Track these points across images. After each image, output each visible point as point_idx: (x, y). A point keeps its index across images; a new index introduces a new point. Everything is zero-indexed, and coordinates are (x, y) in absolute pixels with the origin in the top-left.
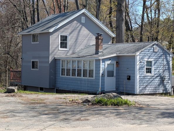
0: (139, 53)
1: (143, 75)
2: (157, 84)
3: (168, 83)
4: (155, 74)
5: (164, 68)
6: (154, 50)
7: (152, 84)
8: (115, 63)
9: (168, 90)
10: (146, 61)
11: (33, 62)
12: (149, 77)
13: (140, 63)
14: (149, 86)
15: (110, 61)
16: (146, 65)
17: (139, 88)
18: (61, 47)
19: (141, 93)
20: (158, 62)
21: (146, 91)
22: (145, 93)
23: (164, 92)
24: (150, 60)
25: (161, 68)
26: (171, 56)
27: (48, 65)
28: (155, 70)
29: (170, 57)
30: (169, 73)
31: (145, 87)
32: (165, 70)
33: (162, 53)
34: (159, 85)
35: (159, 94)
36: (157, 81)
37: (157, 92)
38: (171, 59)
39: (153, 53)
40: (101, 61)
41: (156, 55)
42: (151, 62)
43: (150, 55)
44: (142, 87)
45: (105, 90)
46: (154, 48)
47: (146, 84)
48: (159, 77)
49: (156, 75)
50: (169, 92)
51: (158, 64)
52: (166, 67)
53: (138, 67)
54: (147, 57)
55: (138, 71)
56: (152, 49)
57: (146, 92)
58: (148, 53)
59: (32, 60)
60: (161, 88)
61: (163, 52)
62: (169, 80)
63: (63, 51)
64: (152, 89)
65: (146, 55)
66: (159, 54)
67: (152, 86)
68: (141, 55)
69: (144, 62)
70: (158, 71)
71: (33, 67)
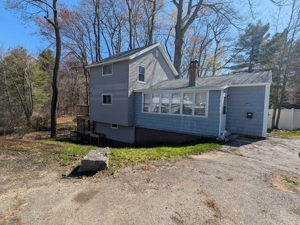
11: (105, 97)
15: (225, 94)
18: (139, 80)
27: (126, 99)
59: (103, 94)
63: (140, 83)
71: (105, 102)
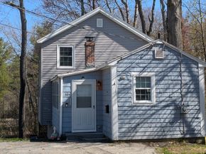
0: (116, 62)
1: (127, 104)
2: (167, 121)
3: (197, 118)
4: (161, 102)
5: (184, 90)
6: (154, 55)
7: (154, 121)
8: (93, 83)
9: (196, 132)
10: (137, 77)
12: (144, 108)
13: (119, 80)
14: (146, 125)
15: (83, 80)
16: (137, 84)
17: (120, 128)
18: (61, 64)
19: (125, 139)
20: (166, 78)
21: (138, 134)
22: (134, 138)
23: (188, 136)
24: (144, 74)
25: (175, 90)
26: (200, 65)
28: (160, 93)
29: (198, 68)
30: (199, 99)
31: (135, 127)
32: (187, 93)
33: (176, 61)
34: (172, 123)
35: (171, 139)
36: (167, 114)
37: (168, 137)
38: (201, 72)
39: (154, 62)
40: (62, 81)
41: (161, 65)
42: (149, 79)
43: (144, 65)
44: (127, 126)
45: (73, 132)
46: (154, 51)
47: (137, 121)
48: (171, 108)
49: (163, 104)
50: (199, 136)
51: (166, 82)
52: (189, 88)
53: (114, 89)
54: (139, 69)
55: (116, 97)
56: (151, 53)
57: (138, 136)
58: (140, 61)
60: (178, 129)
61: (178, 60)
62: (198, 113)
64: (155, 130)
65: (134, 65)
66: (168, 63)
67: (153, 125)
68: (121, 65)
69: (131, 79)
70: (167, 95)
